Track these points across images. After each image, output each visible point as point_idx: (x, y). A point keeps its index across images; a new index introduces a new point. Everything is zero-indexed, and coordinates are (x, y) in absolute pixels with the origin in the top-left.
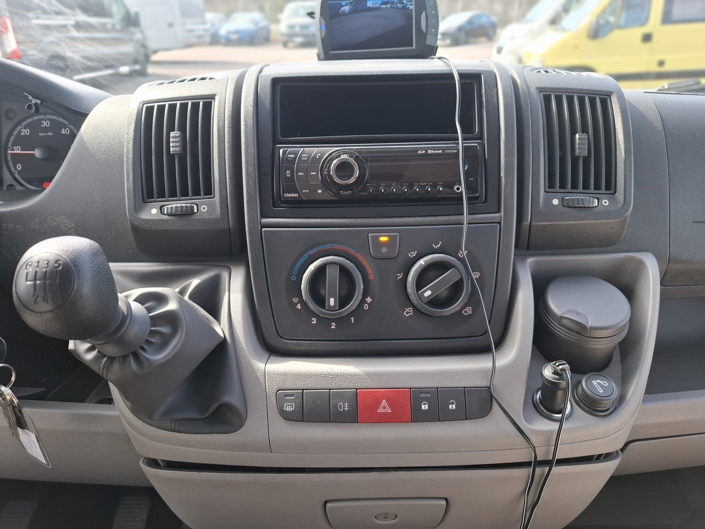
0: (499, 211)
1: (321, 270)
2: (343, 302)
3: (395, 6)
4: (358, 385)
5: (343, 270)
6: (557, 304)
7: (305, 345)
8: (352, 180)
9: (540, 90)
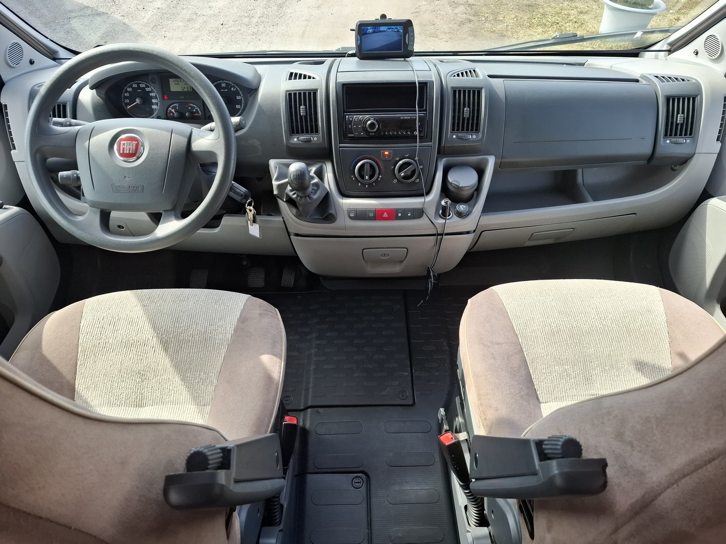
0: (431, 142)
1: (363, 165)
2: (371, 177)
3: (393, 30)
4: (376, 208)
5: (371, 165)
6: (451, 178)
7: (356, 193)
8: (375, 130)
9: (452, 88)
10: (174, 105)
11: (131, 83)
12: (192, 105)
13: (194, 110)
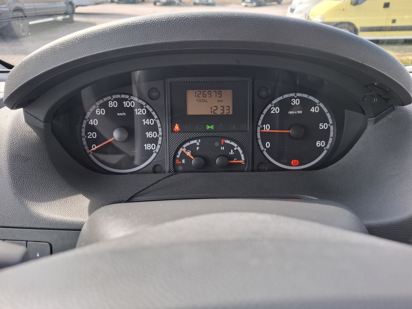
10: (192, 142)
11: (105, 99)
12: (228, 142)
13: (232, 153)
